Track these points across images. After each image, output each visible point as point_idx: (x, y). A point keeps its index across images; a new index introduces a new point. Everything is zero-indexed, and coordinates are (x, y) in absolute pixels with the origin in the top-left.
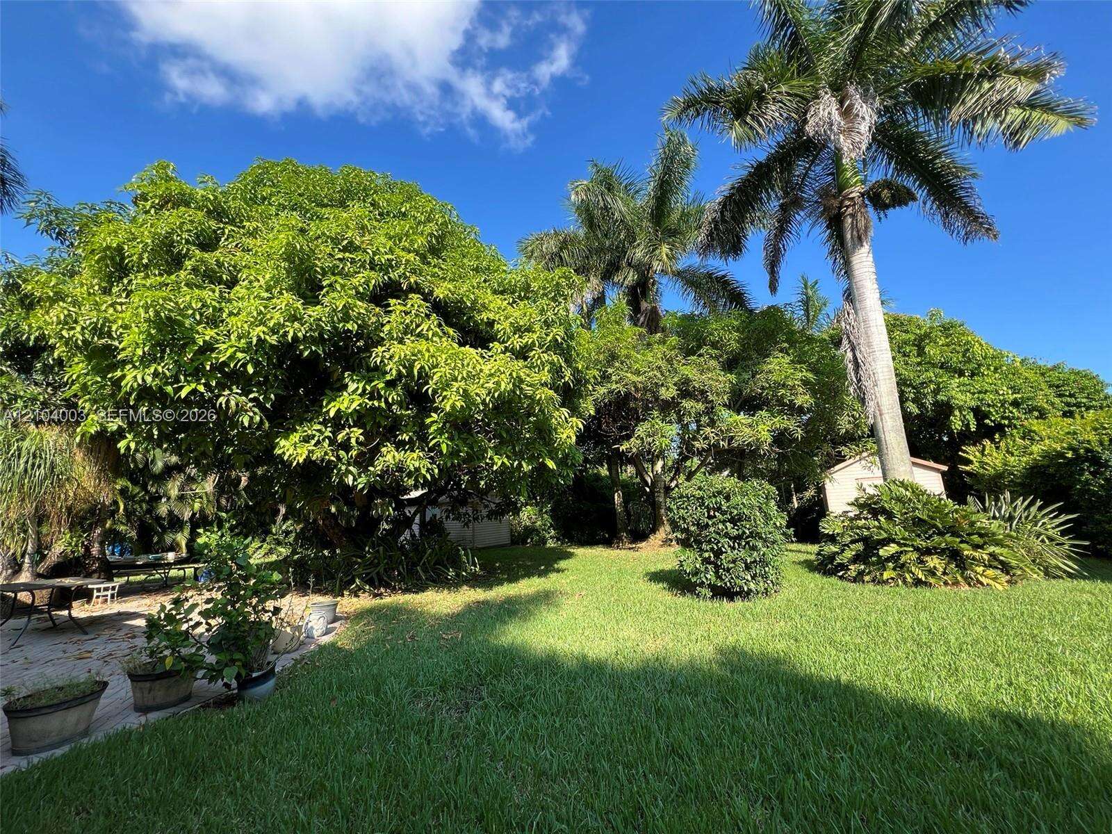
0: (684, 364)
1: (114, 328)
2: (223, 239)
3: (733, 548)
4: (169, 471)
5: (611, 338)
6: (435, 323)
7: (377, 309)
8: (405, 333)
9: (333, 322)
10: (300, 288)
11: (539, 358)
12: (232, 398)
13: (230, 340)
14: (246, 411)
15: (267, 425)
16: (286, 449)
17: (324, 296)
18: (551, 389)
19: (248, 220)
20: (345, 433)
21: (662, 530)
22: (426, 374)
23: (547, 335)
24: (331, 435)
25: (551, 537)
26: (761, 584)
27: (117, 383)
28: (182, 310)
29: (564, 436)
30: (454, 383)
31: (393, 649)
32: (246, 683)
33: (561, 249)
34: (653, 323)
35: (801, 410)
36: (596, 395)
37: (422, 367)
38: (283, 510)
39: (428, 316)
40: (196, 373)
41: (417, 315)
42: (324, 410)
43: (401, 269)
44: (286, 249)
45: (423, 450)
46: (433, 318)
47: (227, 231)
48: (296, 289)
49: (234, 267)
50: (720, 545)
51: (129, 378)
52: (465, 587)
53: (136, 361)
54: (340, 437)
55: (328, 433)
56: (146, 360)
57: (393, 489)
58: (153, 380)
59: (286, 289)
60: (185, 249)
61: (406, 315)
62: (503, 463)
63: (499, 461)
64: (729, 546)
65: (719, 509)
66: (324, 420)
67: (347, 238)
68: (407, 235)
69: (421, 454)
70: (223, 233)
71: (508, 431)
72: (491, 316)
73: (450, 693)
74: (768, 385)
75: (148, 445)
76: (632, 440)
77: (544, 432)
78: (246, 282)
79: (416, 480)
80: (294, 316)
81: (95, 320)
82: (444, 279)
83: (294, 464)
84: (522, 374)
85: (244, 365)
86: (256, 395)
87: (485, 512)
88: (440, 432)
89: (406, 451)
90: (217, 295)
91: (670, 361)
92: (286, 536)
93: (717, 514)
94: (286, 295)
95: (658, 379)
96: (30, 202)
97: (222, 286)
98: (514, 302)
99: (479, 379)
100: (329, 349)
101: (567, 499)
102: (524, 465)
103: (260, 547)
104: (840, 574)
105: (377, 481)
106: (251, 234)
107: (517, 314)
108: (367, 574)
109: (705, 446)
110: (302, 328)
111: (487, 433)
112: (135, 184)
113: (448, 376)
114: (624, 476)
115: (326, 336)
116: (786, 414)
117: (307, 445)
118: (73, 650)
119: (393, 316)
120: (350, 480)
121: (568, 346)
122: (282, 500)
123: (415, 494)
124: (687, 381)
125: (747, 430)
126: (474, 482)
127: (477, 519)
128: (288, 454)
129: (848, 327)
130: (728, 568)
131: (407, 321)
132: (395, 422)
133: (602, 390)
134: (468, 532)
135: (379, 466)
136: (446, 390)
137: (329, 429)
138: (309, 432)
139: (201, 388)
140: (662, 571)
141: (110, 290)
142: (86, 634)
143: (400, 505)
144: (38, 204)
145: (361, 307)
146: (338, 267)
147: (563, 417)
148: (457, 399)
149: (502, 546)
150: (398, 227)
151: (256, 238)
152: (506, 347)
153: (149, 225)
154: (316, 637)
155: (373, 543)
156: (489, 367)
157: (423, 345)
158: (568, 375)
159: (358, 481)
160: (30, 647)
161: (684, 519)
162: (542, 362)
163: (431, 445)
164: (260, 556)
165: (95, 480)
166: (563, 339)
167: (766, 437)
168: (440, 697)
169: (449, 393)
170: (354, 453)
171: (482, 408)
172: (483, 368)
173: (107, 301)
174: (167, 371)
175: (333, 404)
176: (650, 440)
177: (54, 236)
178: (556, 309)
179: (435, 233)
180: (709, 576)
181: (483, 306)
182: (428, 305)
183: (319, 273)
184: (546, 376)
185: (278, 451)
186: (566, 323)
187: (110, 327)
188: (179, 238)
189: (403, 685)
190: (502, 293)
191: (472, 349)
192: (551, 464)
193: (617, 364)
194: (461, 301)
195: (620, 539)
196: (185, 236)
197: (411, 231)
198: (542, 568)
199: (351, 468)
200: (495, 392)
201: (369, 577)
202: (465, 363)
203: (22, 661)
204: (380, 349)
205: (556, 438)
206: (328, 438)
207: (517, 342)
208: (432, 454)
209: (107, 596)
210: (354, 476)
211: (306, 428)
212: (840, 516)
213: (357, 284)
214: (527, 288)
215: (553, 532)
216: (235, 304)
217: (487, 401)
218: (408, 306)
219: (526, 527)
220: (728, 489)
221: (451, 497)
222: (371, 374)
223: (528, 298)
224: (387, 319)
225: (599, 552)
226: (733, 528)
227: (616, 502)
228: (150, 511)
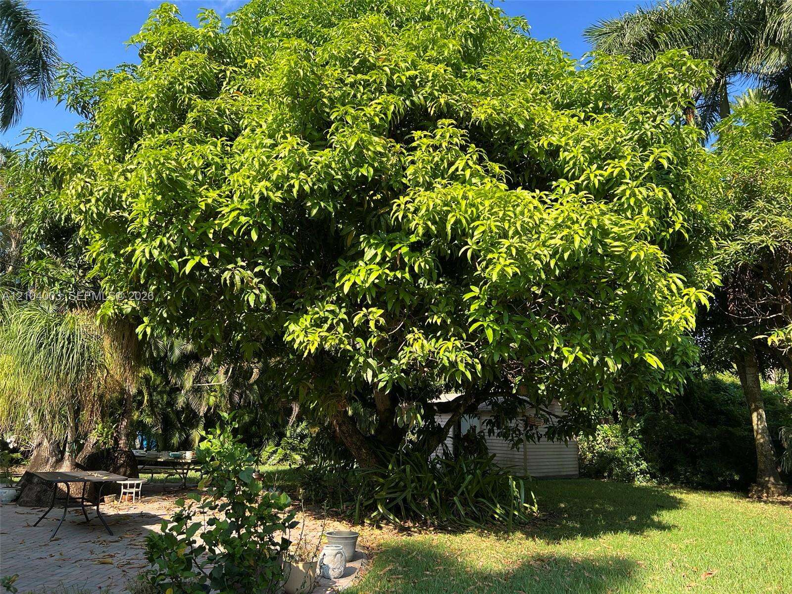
1: (124, 198)
2: (225, 83)
4: (186, 360)
5: (749, 162)
6: (475, 157)
7: (398, 146)
8: (435, 176)
9: (346, 170)
10: (305, 129)
11: (633, 194)
12: (236, 273)
13: (233, 202)
14: (252, 288)
15: (274, 305)
16: (296, 334)
17: (333, 134)
18: (652, 243)
19: (251, 57)
20: (360, 315)
22: (464, 231)
23: (644, 160)
24: (345, 317)
25: (642, 472)
27: (128, 259)
28: (184, 169)
29: (676, 318)
30: (503, 241)
36: (721, 255)
37: (458, 222)
38: (296, 409)
39: (463, 149)
40: (201, 245)
41: (449, 149)
42: (337, 285)
43: (427, 89)
44: (288, 80)
45: (461, 338)
46: (470, 150)
47: (228, 73)
48: (302, 131)
49: (236, 114)
51: (138, 253)
52: (519, 534)
53: (144, 233)
54: (357, 320)
55: (342, 316)
56: (154, 230)
58: (160, 254)
59: (290, 132)
60: (187, 100)
61: (434, 151)
62: (577, 359)
63: (569, 356)
66: (338, 298)
67: (358, 56)
68: (434, 42)
69: (458, 343)
70: (225, 77)
71: (583, 312)
72: (554, 140)
75: (162, 331)
77: (642, 312)
78: (248, 130)
79: (450, 379)
80: (299, 164)
81: (106, 190)
82: (486, 94)
83: (306, 354)
84: (607, 222)
85: (248, 232)
86: (262, 268)
87: (542, 429)
88: (484, 311)
89: (438, 339)
90: (219, 149)
92: (301, 441)
94: (290, 139)
96: (60, 77)
97: (224, 138)
98: (587, 118)
99: (539, 233)
100: (342, 207)
101: (666, 417)
102: (610, 362)
103: (275, 452)
105: (401, 378)
106: (253, 74)
107: (595, 133)
108: (392, 500)
110: (309, 180)
111: (550, 313)
112: (142, 36)
113: (494, 230)
114: (767, 384)
115: (336, 188)
117: (320, 330)
118: (98, 549)
119: (418, 153)
120: (369, 376)
122: (295, 398)
123: (446, 398)
126: (529, 383)
127: (532, 437)
128: (298, 341)
131: (437, 159)
132: (422, 300)
133: (734, 247)
134: (519, 455)
135: (403, 360)
136: (492, 252)
137: (343, 310)
138: (322, 314)
139: (205, 262)
141: (124, 158)
142: (111, 534)
143: (430, 412)
144: (67, 79)
145: (378, 143)
146: (349, 94)
147: (673, 287)
148: (508, 262)
149: (568, 477)
150: (419, 33)
151: (259, 77)
152: (577, 185)
153: (154, 77)
154: (332, 577)
155: (397, 459)
156: (554, 214)
157: (457, 190)
158: (679, 221)
159: (380, 377)
160: (66, 541)
162: (637, 200)
163: (471, 330)
164: (275, 462)
165: (120, 368)
169: (496, 256)
170: (373, 340)
171: (543, 276)
172: (545, 216)
173: (119, 169)
174: (171, 243)
175: (346, 277)
177: (80, 109)
178: (659, 119)
179: (472, 31)
181: (542, 126)
182: (464, 132)
183: (326, 106)
184: (643, 221)
185: (287, 338)
186: (674, 138)
187: (120, 197)
188: (181, 87)
190: (569, 106)
191: (526, 192)
192: (653, 361)
194: (510, 123)
195: (764, 487)
196: (186, 83)
197: (439, 34)
198: (634, 518)
199: (370, 360)
200: (563, 251)
201: (394, 503)
202: (518, 210)
203: (57, 556)
204: (402, 200)
205: (661, 321)
206: (343, 320)
207: (595, 175)
208: (473, 344)
209: (132, 493)
210: (374, 372)
211: (317, 309)
213: (372, 113)
214: (608, 94)
215: (644, 465)
216: (237, 158)
217: (552, 266)
218: (438, 137)
219: (601, 455)
221: (495, 404)
222: (391, 236)
223: (609, 110)
224: (410, 158)
225: (724, 502)
227: (755, 427)
228: (171, 403)
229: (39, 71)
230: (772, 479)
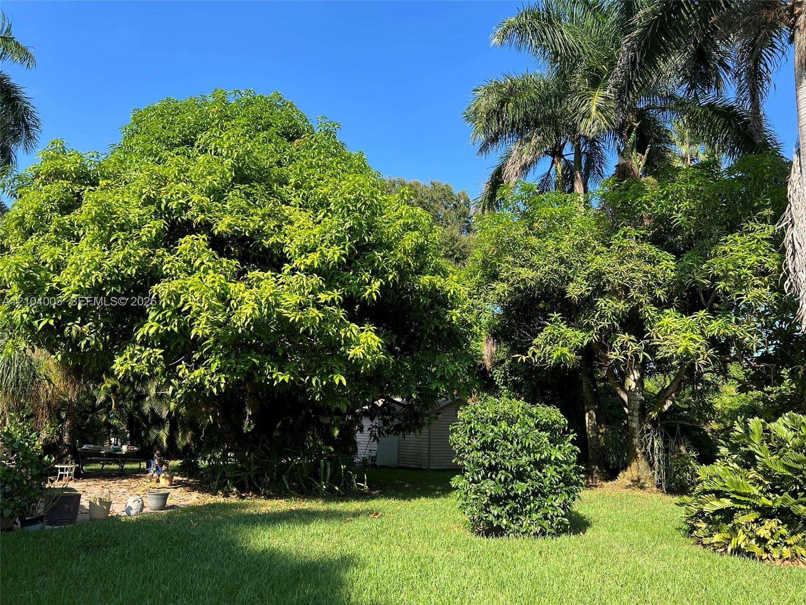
7: (162, 251)
21: (634, 465)
39: (203, 252)
42: (134, 336)
86: (92, 324)
102: (314, 380)
139: (52, 322)
152: (292, 269)
159: (178, 391)
175: (139, 331)
204: (156, 286)
227: (587, 425)
228: (138, 408)
229: (21, 130)
230: (597, 468)
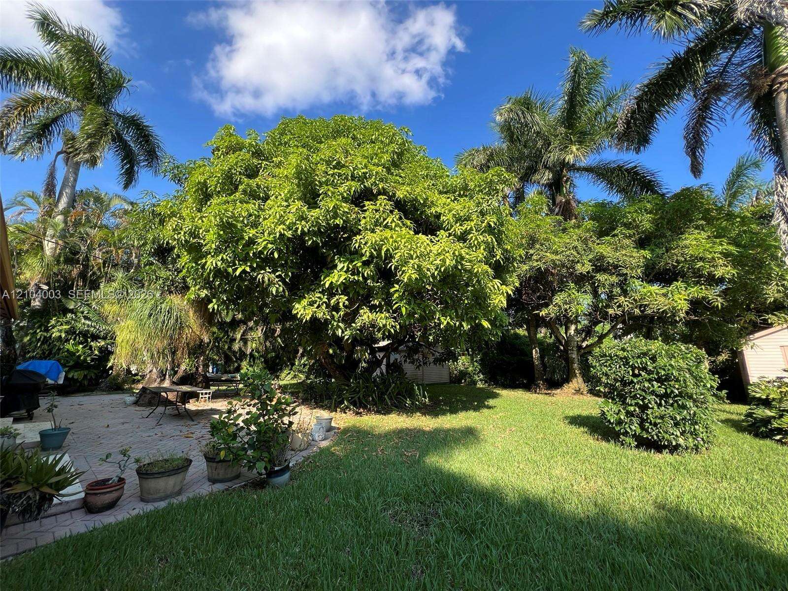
0: (598, 244)
1: (201, 232)
2: (261, 171)
3: (660, 405)
4: (238, 323)
5: (532, 225)
6: (397, 217)
7: (357, 209)
8: (376, 225)
9: (328, 220)
10: (305, 197)
11: (476, 239)
12: (266, 275)
13: (264, 236)
14: (274, 284)
15: (287, 293)
16: (299, 310)
17: (321, 201)
18: (485, 264)
19: (276, 157)
20: (335, 299)
21: (575, 380)
22: (391, 255)
23: (482, 222)
24: (327, 300)
25: (481, 380)
26: (690, 440)
27: (203, 266)
28: (236, 217)
29: (497, 301)
30: (411, 261)
31: (369, 459)
32: (271, 474)
33: (488, 161)
34: (567, 211)
35: (721, 280)
36: (519, 271)
37: (388, 250)
38: (301, 351)
39: (391, 212)
40: (245, 259)
41: (384, 212)
43: (372, 179)
44: (296, 170)
45: (389, 312)
46: (395, 213)
47: (263, 165)
48: (303, 198)
49: (267, 188)
50: (646, 401)
51: (209, 263)
52: (418, 414)
53: (212, 252)
54: (333, 302)
56: (218, 251)
57: (369, 339)
58: (222, 264)
59: (297, 199)
60: (239, 178)
61: (376, 212)
62: (448, 323)
63: (445, 321)
64: (656, 403)
65: (644, 369)
66: (323, 290)
67: (335, 160)
68: (377, 155)
69: (387, 315)
70: (261, 167)
71: (451, 299)
72: (438, 210)
73: (412, 506)
74: (683, 259)
75: (224, 307)
76: (551, 306)
77: (480, 299)
78: (273, 197)
79: (384, 334)
80: (302, 216)
81: (190, 227)
82: (403, 184)
83: (304, 321)
84: (463, 253)
85: (272, 253)
86: (280, 273)
87: (431, 359)
88: (401, 298)
89: (377, 313)
90: (257, 207)
91: (585, 241)
92: (304, 367)
93: (643, 373)
94: (297, 202)
95: (575, 256)
96: (165, 163)
97: (260, 201)
98: (455, 199)
99: (429, 257)
100: (325, 240)
101: (492, 352)
102: (464, 324)
103: (289, 373)
104: (778, 437)
105: (357, 333)
106: (277, 166)
107: (459, 207)
108: (352, 398)
109: (618, 313)
110: (307, 225)
111: (435, 299)
112: (214, 142)
113: (406, 255)
114: (540, 336)
115: (322, 230)
116: (703, 284)
117: (312, 307)
118: (185, 429)
119: (367, 213)
120: (339, 332)
121: (499, 231)
122: (300, 345)
123: (382, 344)
124: (602, 258)
125: (662, 299)
126: (424, 336)
127: (426, 363)
128: (300, 314)
129: (781, 200)
130: (655, 423)
131: (377, 217)
132: (369, 292)
133: (525, 267)
134: (420, 373)
135: (358, 324)
136: (405, 266)
137: (326, 297)
138: (313, 299)
139: (248, 269)
140: (579, 416)
141: (201, 210)
142: (193, 421)
143: (373, 351)
144: (169, 164)
145: (345, 207)
146: (330, 180)
147: (496, 286)
148: (413, 272)
149: (445, 383)
150: (369, 149)
151: (280, 168)
152: (449, 233)
153: (220, 165)
154: (317, 441)
155: (356, 377)
156: (437, 248)
157: (388, 233)
158: (499, 253)
159: (345, 333)
160: (165, 426)
161: (606, 375)
162: (478, 242)
163: (394, 308)
164: (289, 379)
165: (199, 328)
166: (496, 224)
167: (684, 306)
168: (404, 507)
169: (407, 268)
170: (342, 313)
171: (431, 280)
172: (432, 249)
173: (198, 216)
174: (228, 258)
175: (327, 279)
176: (567, 307)
177: (177, 181)
178: (490, 202)
179: (397, 150)
180: (633, 428)
181: (432, 202)
182: (392, 203)
183: (317, 186)
184: (481, 253)
185: (294, 312)
186: (497, 212)
187: (199, 231)
188: (235, 171)
189: (377, 493)
190: (446, 193)
191: (423, 236)
192: (486, 324)
193: (538, 246)
194: (416, 200)
195: (538, 386)
196: (239, 169)
197: (379, 151)
198: (476, 404)
199: (340, 324)
200: (441, 267)
201: (353, 400)
202: (419, 245)
203: (160, 434)
204: (358, 237)
205: (490, 303)
206: (325, 302)
207: (458, 229)
208: (395, 315)
209: (206, 398)
210: (342, 330)
211: (311, 296)
212: (774, 382)
213: (343, 191)
214: (465, 188)
215: (482, 376)
216: (267, 212)
217: (436, 274)
218: (378, 205)
219: (461, 372)
220: (653, 351)
221: (407, 347)
222: (352, 257)
223: (466, 196)
224: (363, 215)
225: (519, 394)
226: (659, 387)
227: (534, 357)
228: (230, 348)
229: (153, 160)
230: (541, 382)
